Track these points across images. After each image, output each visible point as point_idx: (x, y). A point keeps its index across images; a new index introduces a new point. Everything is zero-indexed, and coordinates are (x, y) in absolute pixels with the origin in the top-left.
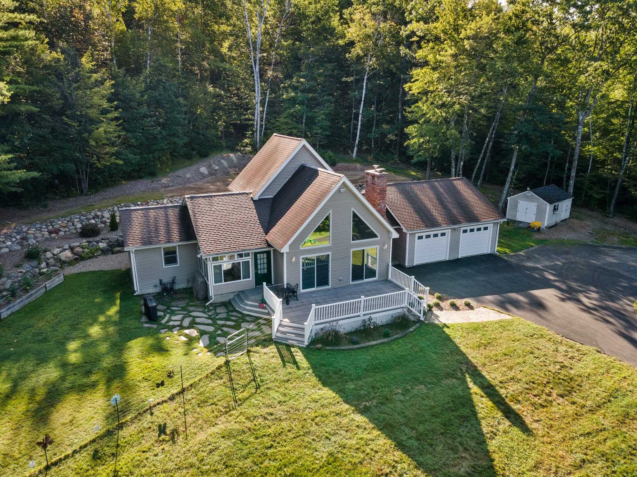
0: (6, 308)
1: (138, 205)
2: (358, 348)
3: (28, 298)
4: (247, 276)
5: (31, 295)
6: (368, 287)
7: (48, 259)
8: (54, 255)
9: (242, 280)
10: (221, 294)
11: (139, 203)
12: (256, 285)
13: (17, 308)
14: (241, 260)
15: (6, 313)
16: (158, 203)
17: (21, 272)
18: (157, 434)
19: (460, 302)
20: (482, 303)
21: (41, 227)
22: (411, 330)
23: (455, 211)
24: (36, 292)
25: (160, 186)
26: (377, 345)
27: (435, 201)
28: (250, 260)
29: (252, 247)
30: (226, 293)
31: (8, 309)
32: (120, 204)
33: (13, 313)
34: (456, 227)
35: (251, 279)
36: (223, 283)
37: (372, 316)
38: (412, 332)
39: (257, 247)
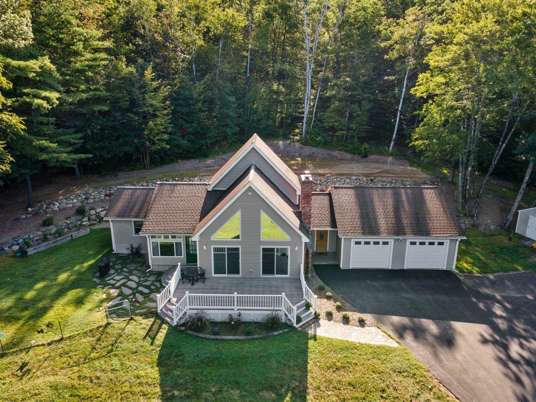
0: (33, 248)
1: (175, 180)
2: (213, 339)
3: (54, 242)
4: (179, 254)
5: (57, 241)
6: (274, 283)
7: (91, 215)
8: (96, 212)
9: (175, 257)
10: (159, 265)
11: (177, 179)
12: (187, 263)
13: (43, 249)
14: (174, 241)
15: (33, 251)
16: (190, 180)
17: (66, 223)
18: (17, 369)
19: (354, 316)
20: (379, 323)
21: (101, 191)
22: (276, 333)
23: (406, 221)
24: (62, 239)
25: (203, 166)
26: (231, 340)
27: (390, 208)
28: (182, 241)
29: (181, 232)
30: (162, 265)
31: (34, 249)
32: (163, 178)
33: (38, 252)
34: (401, 238)
35: (183, 257)
36: (160, 257)
37: (242, 312)
38: (275, 336)
39: (186, 232)
